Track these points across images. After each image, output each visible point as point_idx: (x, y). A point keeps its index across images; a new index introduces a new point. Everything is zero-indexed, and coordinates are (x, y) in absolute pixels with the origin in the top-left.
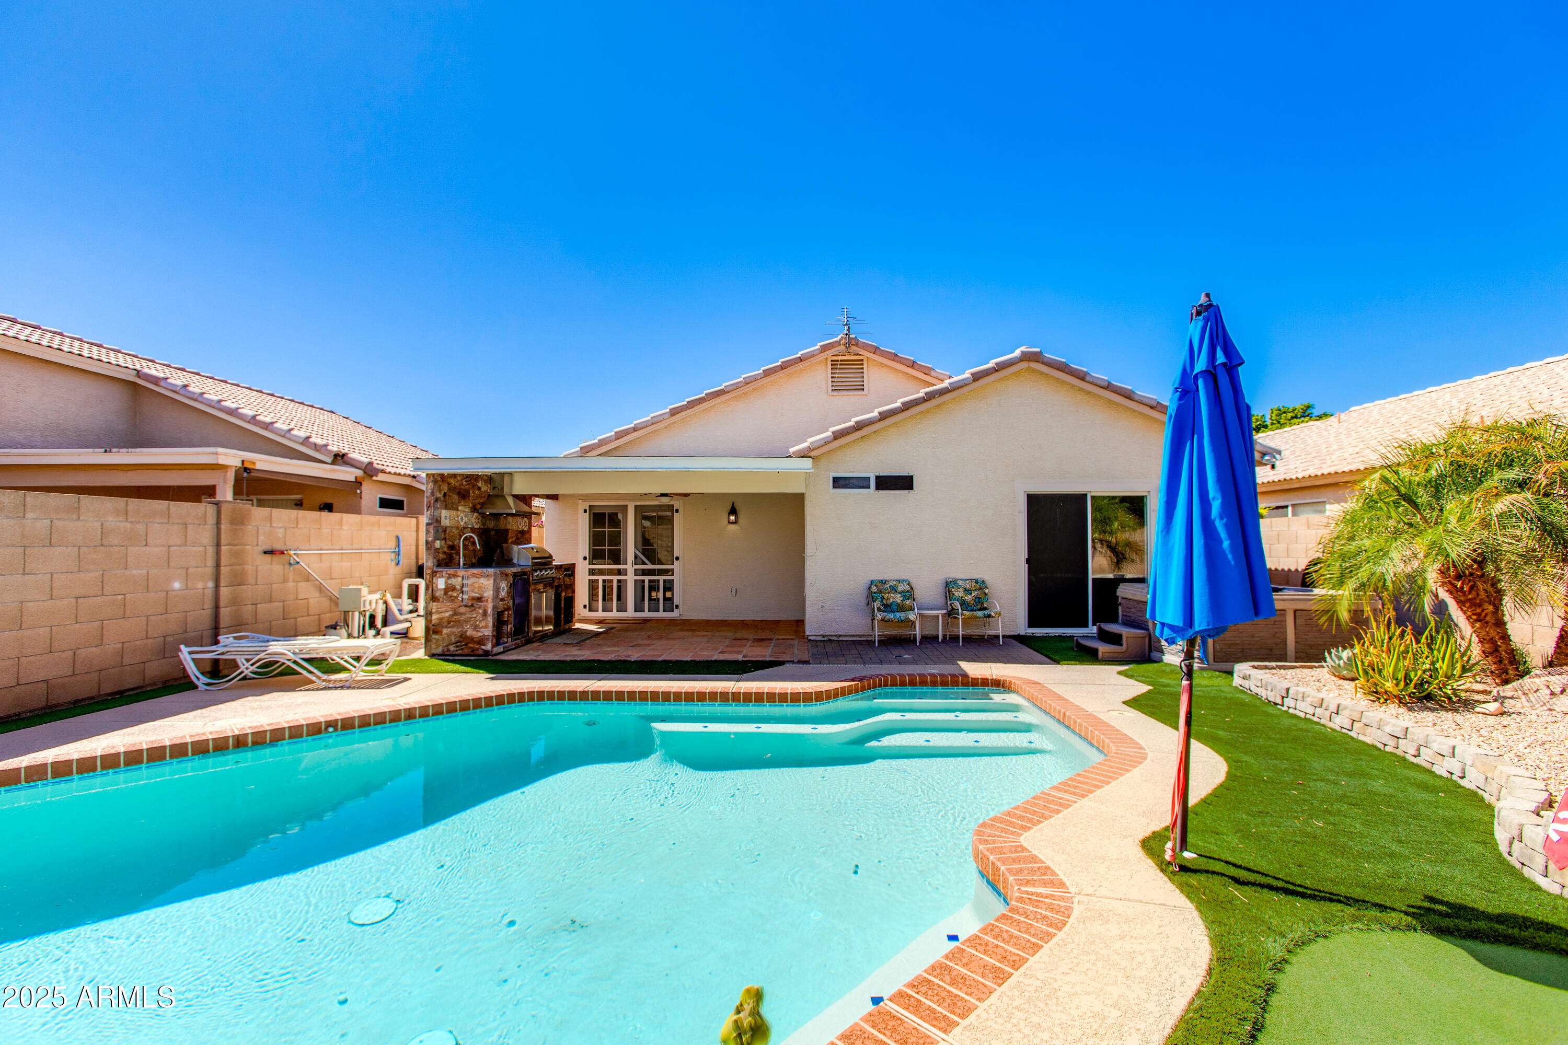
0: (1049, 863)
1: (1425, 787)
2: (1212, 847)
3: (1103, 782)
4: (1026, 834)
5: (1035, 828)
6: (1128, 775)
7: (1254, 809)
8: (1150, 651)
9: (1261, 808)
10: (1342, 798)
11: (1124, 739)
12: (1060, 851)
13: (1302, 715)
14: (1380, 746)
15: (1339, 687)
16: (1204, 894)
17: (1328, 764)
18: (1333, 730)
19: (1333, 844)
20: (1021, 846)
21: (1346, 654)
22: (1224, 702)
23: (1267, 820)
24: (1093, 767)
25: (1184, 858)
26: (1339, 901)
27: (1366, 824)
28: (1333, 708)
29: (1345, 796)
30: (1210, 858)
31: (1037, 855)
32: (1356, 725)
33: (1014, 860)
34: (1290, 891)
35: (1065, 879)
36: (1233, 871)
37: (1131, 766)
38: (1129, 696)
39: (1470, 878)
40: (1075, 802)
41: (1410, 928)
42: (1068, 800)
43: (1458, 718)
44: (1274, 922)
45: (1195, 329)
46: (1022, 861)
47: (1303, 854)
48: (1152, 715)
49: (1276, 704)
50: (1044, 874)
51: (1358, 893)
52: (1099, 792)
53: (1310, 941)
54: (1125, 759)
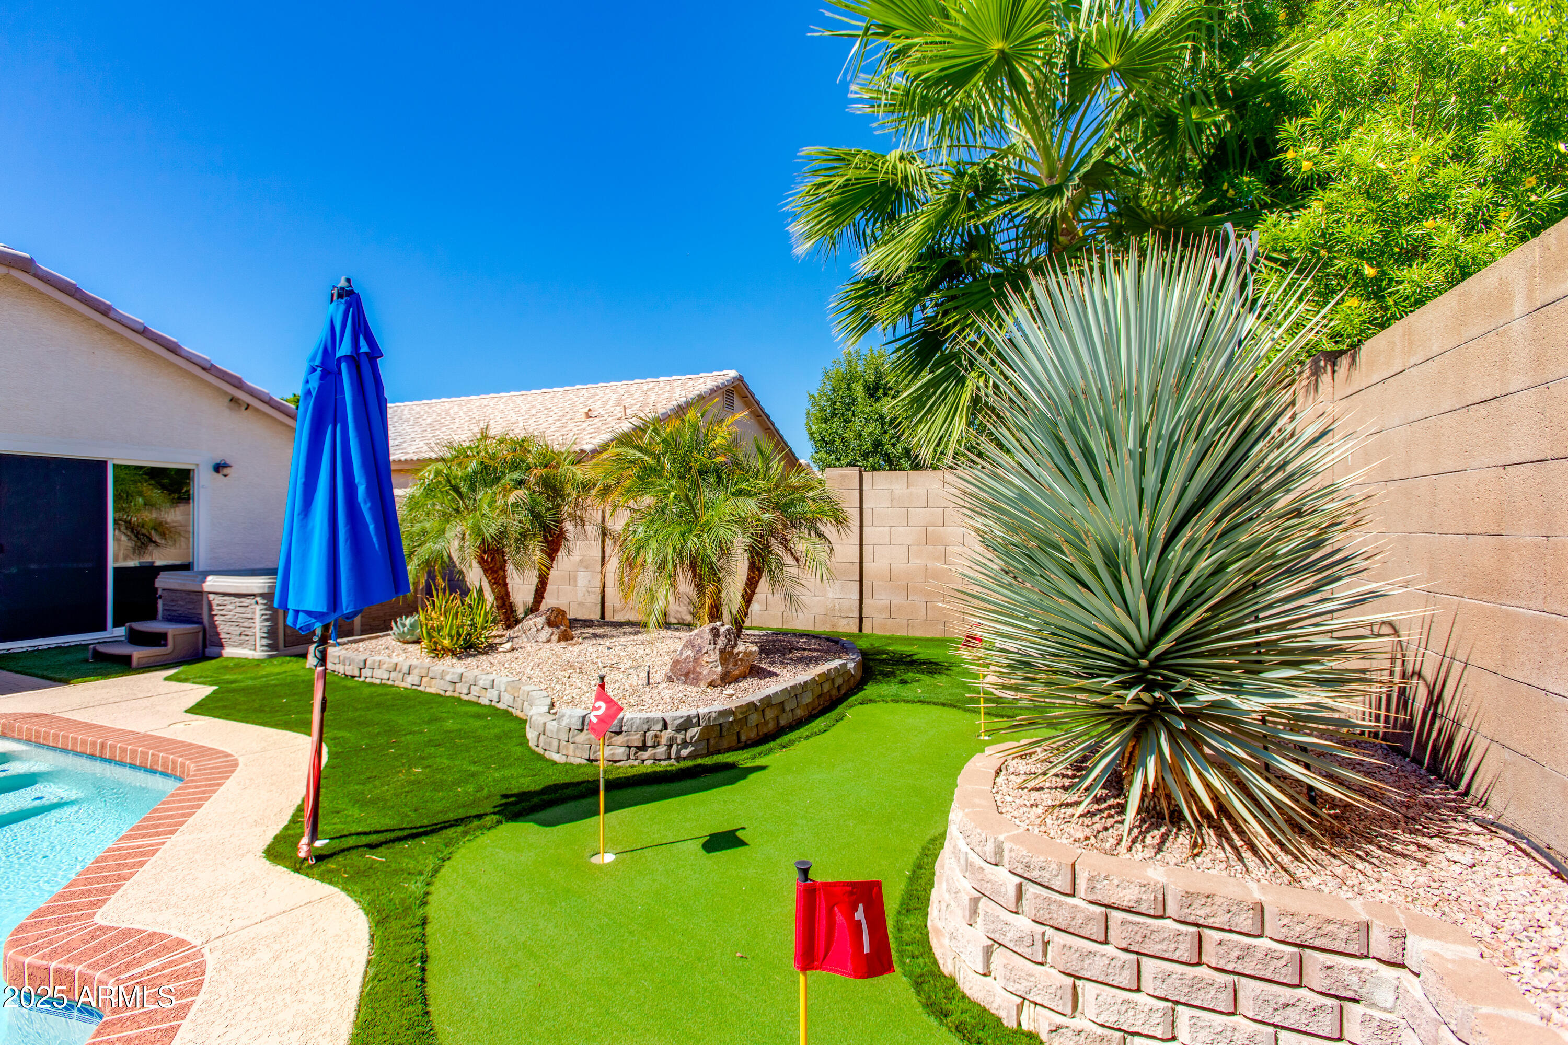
0: (151, 929)
1: (478, 716)
2: (340, 826)
3: (192, 807)
4: (101, 911)
5: (114, 897)
6: (222, 789)
7: (363, 777)
8: (205, 646)
9: (368, 774)
10: (429, 743)
11: (203, 752)
12: (164, 907)
13: (378, 681)
14: (442, 693)
15: (405, 651)
16: (345, 872)
17: (411, 718)
18: (406, 689)
19: (434, 783)
20: (100, 928)
21: (408, 621)
22: (302, 686)
23: (377, 783)
24: (173, 795)
25: (317, 848)
26: (452, 826)
27: (450, 758)
28: (405, 669)
29: (430, 741)
30: (341, 837)
31: (130, 926)
32: (424, 680)
33: (95, 950)
34: (415, 835)
35: (182, 936)
36: (365, 840)
37: (221, 778)
38: (192, 703)
39: (521, 772)
40: (164, 843)
41: (499, 822)
42: (152, 845)
43: (490, 658)
44: (411, 866)
45: (336, 310)
46: (108, 945)
47: (415, 800)
48: (227, 717)
49: (353, 677)
50: (150, 944)
51: (461, 813)
52: (191, 820)
53: (440, 867)
54: (211, 774)
